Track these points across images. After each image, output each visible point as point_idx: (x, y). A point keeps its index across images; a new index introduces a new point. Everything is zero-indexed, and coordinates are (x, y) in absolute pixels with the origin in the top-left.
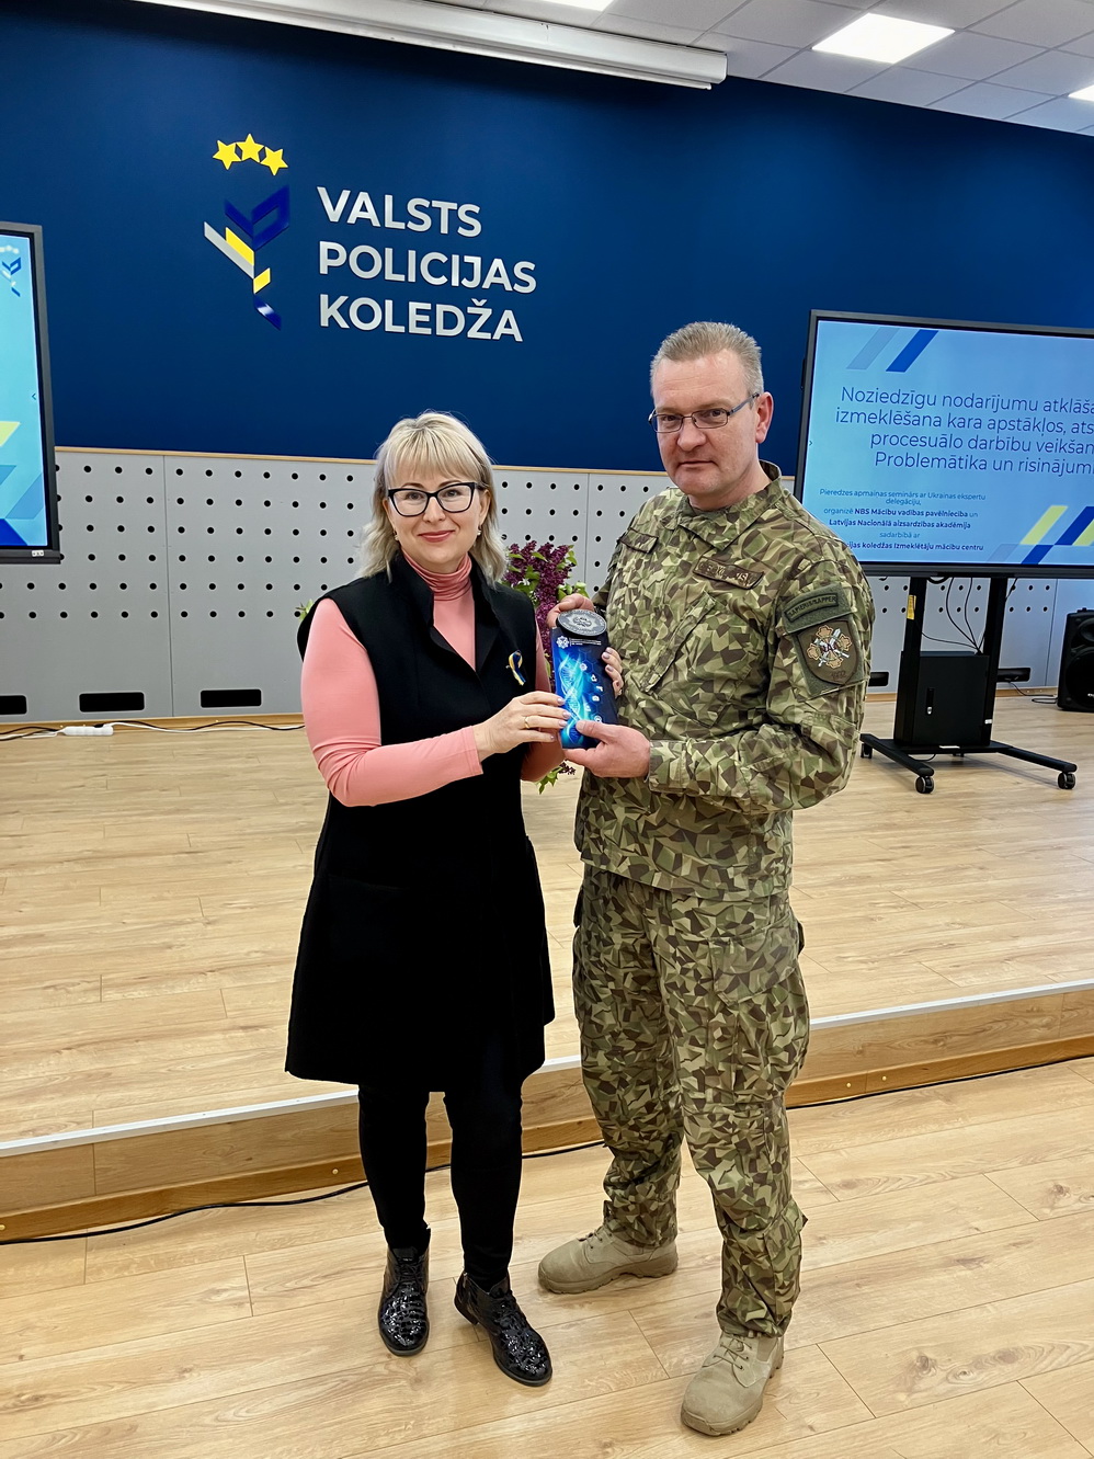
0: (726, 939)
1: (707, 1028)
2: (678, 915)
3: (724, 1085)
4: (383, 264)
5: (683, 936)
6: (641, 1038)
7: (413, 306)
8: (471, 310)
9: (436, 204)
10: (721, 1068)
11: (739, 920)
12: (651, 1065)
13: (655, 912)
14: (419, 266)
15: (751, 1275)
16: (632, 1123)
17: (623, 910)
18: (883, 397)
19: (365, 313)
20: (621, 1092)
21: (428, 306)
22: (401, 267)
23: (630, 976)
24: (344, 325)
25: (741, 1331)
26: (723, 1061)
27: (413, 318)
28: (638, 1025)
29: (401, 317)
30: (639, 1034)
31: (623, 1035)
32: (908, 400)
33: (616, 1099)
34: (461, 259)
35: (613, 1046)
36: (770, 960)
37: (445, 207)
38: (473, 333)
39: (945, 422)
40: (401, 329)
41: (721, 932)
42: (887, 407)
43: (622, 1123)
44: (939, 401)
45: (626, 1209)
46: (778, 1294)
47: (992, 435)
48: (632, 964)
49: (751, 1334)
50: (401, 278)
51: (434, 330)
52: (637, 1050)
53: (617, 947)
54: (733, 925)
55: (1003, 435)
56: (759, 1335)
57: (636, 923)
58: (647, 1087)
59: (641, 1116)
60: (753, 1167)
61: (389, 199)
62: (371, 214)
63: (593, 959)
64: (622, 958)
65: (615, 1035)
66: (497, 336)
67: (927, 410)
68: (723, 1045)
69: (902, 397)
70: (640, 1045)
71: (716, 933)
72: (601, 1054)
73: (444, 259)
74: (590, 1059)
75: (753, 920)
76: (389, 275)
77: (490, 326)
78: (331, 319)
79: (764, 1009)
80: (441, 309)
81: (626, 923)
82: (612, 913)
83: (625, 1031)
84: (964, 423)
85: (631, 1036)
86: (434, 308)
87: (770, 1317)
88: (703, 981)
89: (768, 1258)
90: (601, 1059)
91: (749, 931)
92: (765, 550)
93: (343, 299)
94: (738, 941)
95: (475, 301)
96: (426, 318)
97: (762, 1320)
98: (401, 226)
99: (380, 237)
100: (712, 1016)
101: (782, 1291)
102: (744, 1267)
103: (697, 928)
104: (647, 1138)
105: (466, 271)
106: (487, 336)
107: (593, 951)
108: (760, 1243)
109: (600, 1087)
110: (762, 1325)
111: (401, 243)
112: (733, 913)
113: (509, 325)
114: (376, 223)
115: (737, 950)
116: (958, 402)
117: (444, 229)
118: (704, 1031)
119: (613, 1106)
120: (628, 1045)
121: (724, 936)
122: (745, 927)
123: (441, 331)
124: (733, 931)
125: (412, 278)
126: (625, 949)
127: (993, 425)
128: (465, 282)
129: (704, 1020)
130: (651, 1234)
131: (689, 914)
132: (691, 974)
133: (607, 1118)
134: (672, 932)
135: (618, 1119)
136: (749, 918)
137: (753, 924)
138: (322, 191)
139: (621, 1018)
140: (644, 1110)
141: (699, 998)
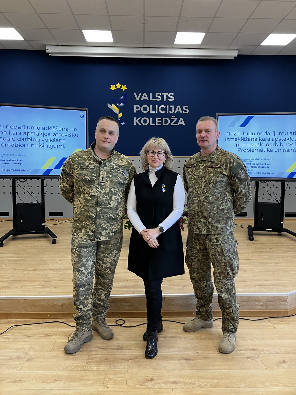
0: (224, 243)
1: (221, 263)
2: (213, 239)
3: (225, 275)
4: (150, 109)
5: (214, 244)
6: (204, 269)
7: (157, 119)
8: (171, 119)
9: (162, 94)
10: (224, 272)
11: (226, 238)
12: (206, 276)
13: (208, 240)
14: (158, 109)
15: (229, 318)
16: (202, 290)
17: (199, 240)
18: (239, 134)
19: (145, 121)
20: (200, 283)
21: (161, 118)
22: (154, 109)
23: (201, 255)
24: (140, 124)
25: (228, 332)
26: (225, 270)
27: (157, 121)
28: (203, 266)
29: (154, 121)
30: (203, 268)
31: (200, 269)
32: (247, 134)
33: (199, 284)
34: (169, 107)
35: (198, 272)
36: (233, 246)
37: (165, 95)
38: (172, 124)
39: (258, 139)
40: (154, 124)
41: (223, 241)
42: (240, 137)
43: (200, 290)
44: (256, 134)
45: (203, 311)
46: (235, 322)
47: (274, 142)
48: (201, 252)
49: (230, 332)
50: (154, 112)
51: (162, 124)
52: (203, 272)
53: (198, 249)
54: (225, 240)
55: (277, 142)
56: (232, 332)
57: (202, 243)
58: (205, 281)
59: (204, 288)
60: (230, 294)
61: (151, 94)
62: (147, 98)
63: (192, 253)
64: (199, 251)
65: (198, 269)
66: (178, 124)
67: (252, 137)
68: (225, 266)
69: (244, 134)
70: (204, 271)
71: (222, 242)
72: (195, 274)
73: (164, 107)
74: (193, 275)
75: (229, 238)
76: (151, 112)
77: (177, 122)
78: (137, 123)
79: (232, 258)
80: (164, 119)
81: (200, 243)
82: (197, 241)
83: (200, 268)
84: (264, 140)
85: (201, 269)
86: (162, 119)
87: (233, 328)
88: (220, 253)
89: (233, 314)
90: (195, 275)
91: (228, 241)
92: (222, 159)
93: (139, 118)
94: (226, 243)
95: (173, 116)
96: (160, 121)
97: (232, 329)
98: (154, 100)
99: (149, 103)
100: (222, 260)
101: (236, 321)
102: (227, 317)
103: (218, 241)
104: (205, 294)
105: (170, 109)
106: (176, 125)
107: (192, 251)
108: (231, 310)
109: (195, 282)
110: (232, 330)
111: (154, 104)
112: (225, 237)
113: (182, 122)
114: (148, 100)
115: (227, 245)
116: (262, 134)
117: (165, 100)
118: (220, 264)
119: (198, 286)
120: (201, 271)
121: (224, 242)
122: (228, 240)
123: (164, 124)
124: (225, 241)
125: (157, 112)
126: (200, 249)
127: (273, 140)
128: (170, 112)
129: (220, 261)
130: (209, 317)
131: (216, 239)
132: (217, 252)
133: (197, 289)
134: (212, 243)
135: (199, 289)
136: (228, 238)
137: (229, 239)
138: (135, 93)
139: (199, 265)
140: (205, 287)
141: (219, 257)
